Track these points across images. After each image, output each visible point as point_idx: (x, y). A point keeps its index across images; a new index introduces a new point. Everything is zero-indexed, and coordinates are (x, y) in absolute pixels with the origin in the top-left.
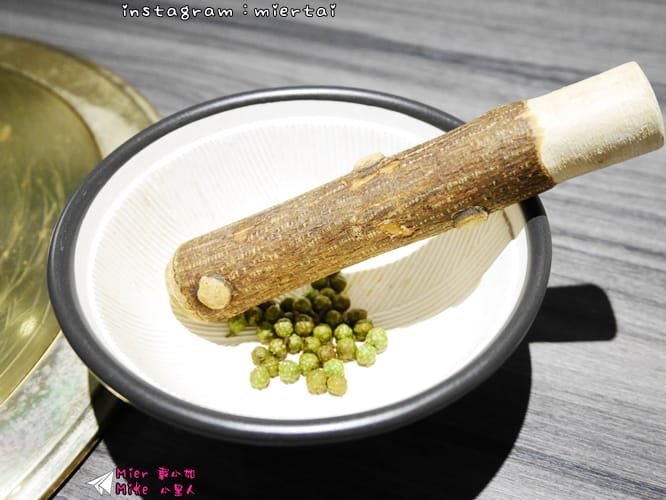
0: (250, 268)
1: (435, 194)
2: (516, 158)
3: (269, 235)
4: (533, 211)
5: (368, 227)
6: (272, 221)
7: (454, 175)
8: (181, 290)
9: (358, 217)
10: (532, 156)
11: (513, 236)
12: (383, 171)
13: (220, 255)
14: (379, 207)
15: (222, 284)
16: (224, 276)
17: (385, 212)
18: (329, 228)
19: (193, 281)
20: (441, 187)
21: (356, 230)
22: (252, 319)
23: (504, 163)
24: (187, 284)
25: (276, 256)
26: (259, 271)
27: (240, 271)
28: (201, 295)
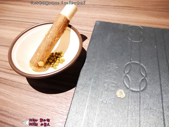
0: (43, 57)
1: (59, 31)
2: (65, 21)
3: (42, 51)
4: (70, 26)
5: (54, 40)
6: (41, 49)
7: (60, 27)
8: (36, 67)
9: (53, 40)
10: (67, 19)
11: (70, 31)
12: (50, 33)
13: (38, 58)
14: (54, 37)
15: (41, 62)
16: (41, 60)
17: (55, 37)
18: (50, 44)
19: (37, 65)
20: (60, 30)
21: (53, 42)
22: (46, 64)
23: (64, 22)
24: (36, 66)
25: (46, 53)
26: (45, 56)
27: (42, 58)
28: (40, 65)
